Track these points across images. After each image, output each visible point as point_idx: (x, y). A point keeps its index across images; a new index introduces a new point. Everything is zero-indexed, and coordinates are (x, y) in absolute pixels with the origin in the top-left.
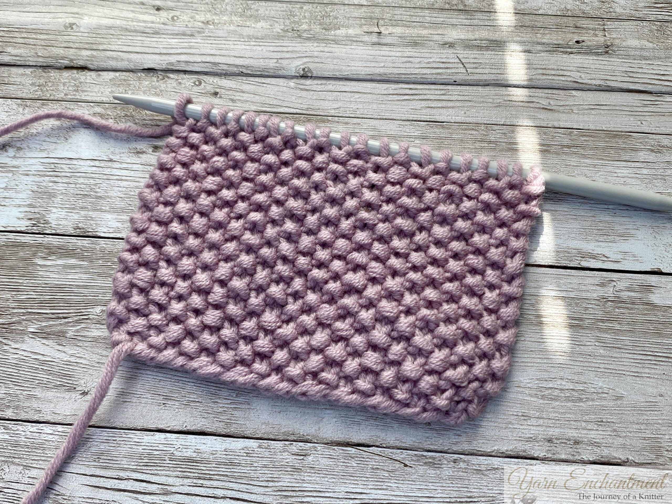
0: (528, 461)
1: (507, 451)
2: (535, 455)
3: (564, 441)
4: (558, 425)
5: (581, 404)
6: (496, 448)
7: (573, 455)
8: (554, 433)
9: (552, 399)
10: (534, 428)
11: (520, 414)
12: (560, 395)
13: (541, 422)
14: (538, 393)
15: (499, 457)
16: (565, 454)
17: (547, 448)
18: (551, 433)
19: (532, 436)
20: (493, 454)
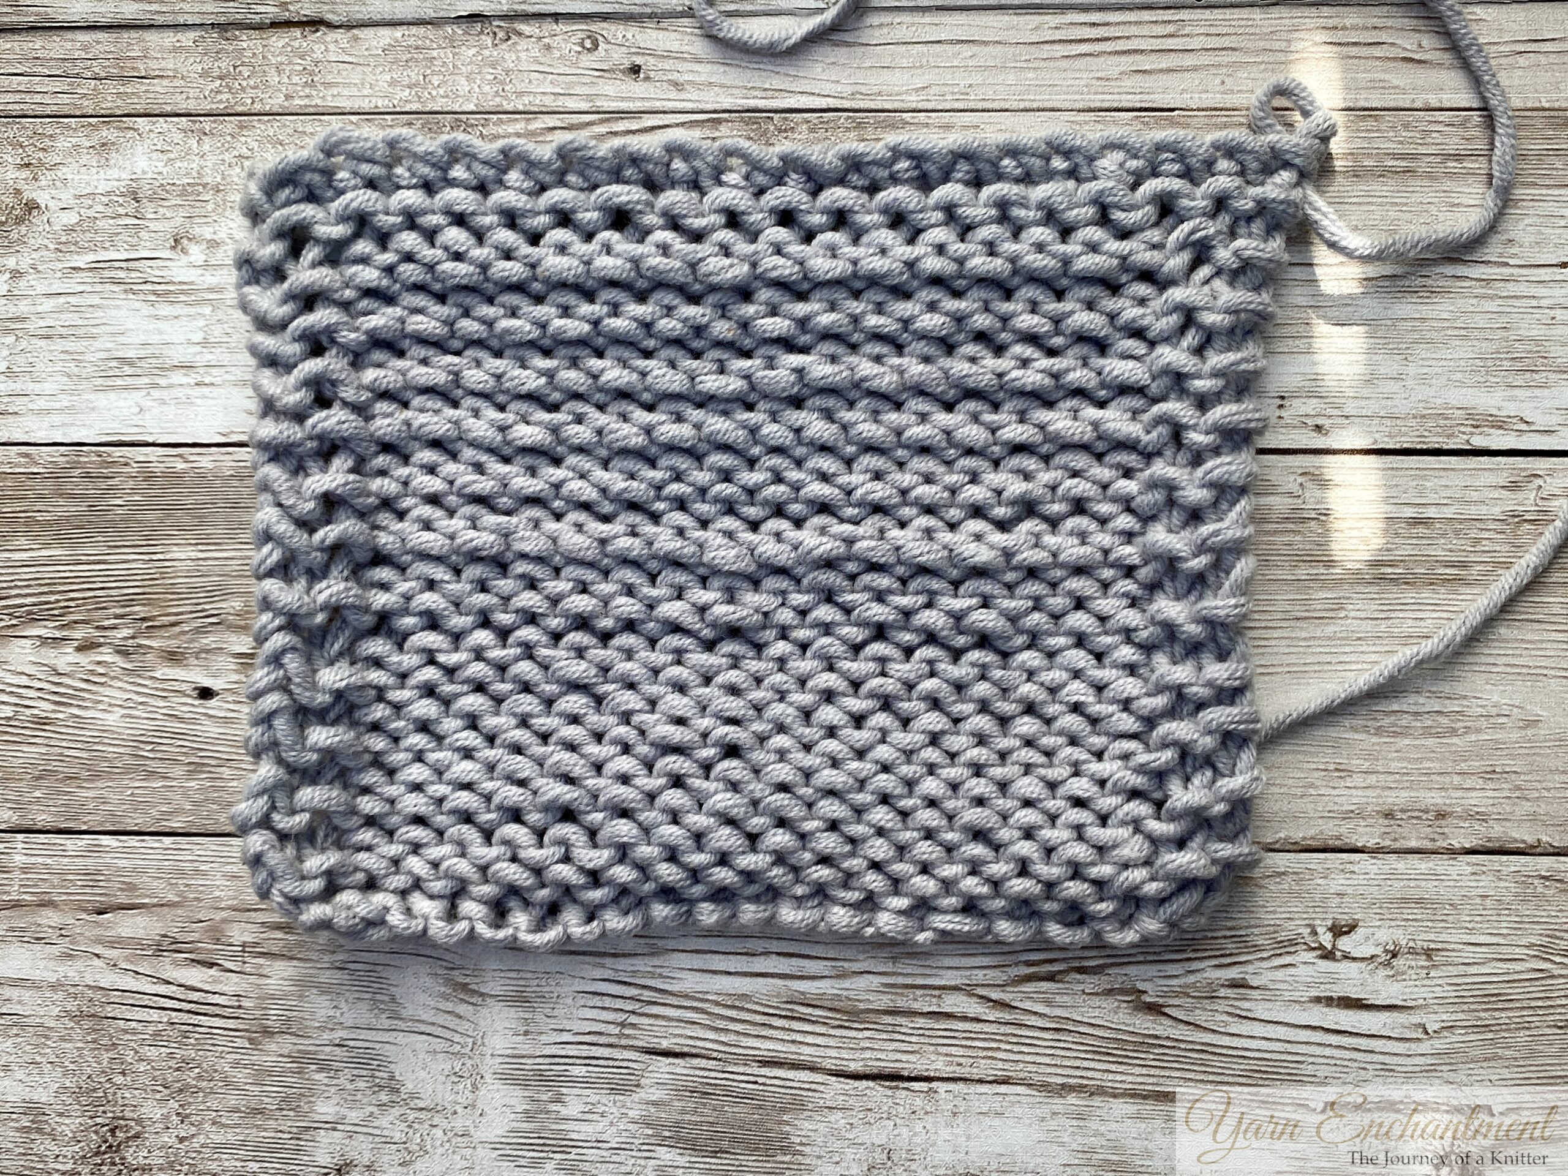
0: (1344, 855)
1: (1304, 839)
2: (1360, 845)
3: (1416, 814)
4: (1408, 784)
5: (1455, 740)
6: (1282, 835)
7: (1434, 840)
8: (1397, 801)
9: (1396, 734)
10: (1360, 793)
11: (1332, 767)
12: (1414, 724)
13: (1372, 779)
14: (1369, 723)
15: (1289, 851)
16: (1419, 838)
17: (1383, 830)
18: (1390, 800)
19: (1353, 807)
20: (1277, 846)
